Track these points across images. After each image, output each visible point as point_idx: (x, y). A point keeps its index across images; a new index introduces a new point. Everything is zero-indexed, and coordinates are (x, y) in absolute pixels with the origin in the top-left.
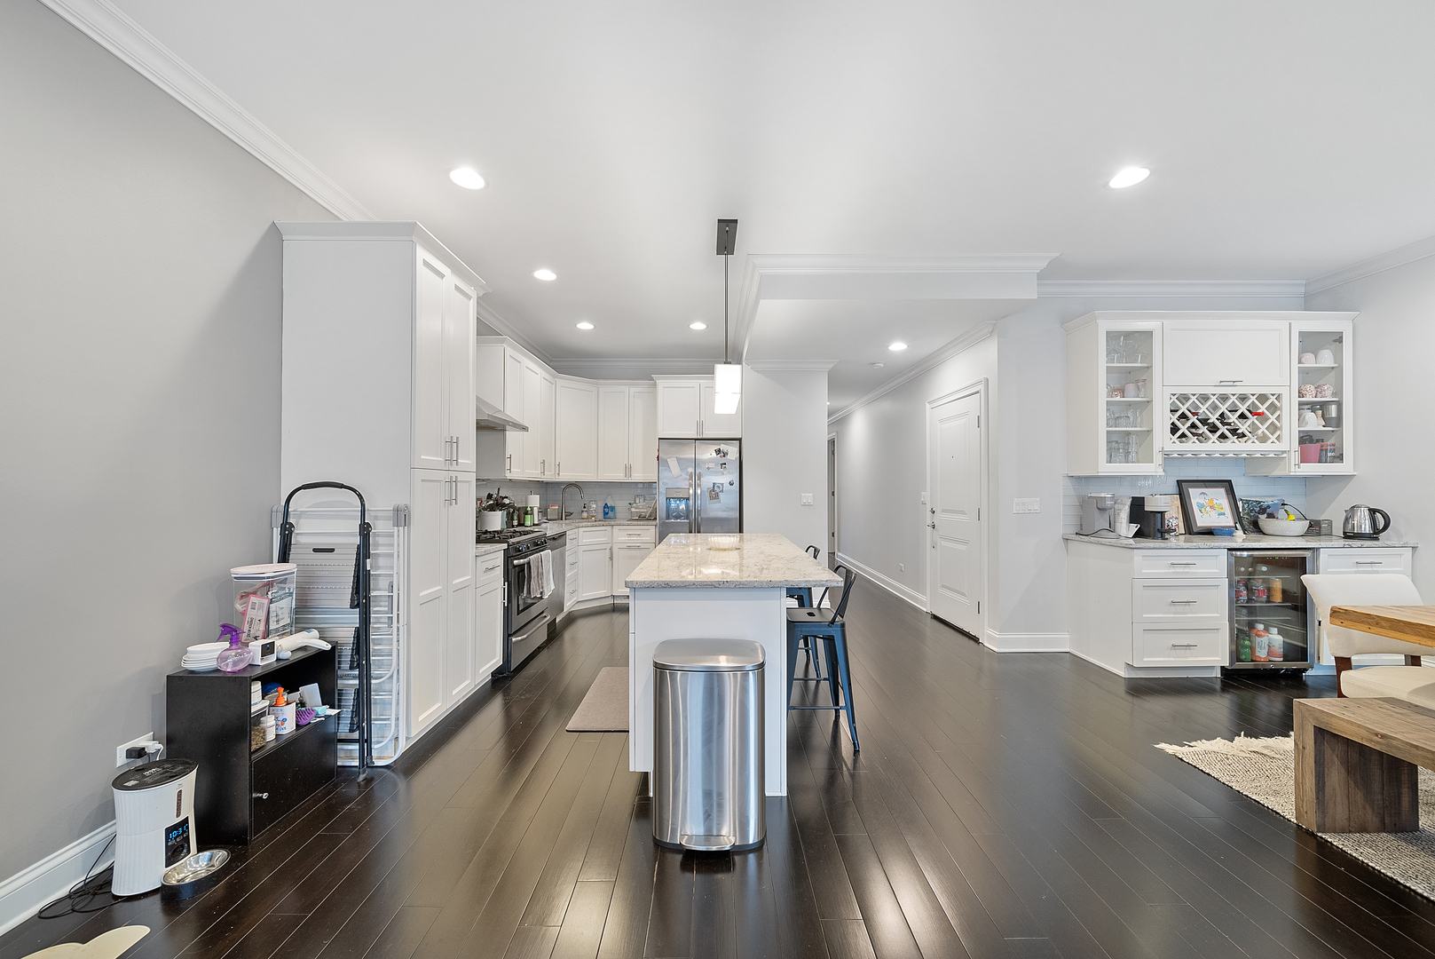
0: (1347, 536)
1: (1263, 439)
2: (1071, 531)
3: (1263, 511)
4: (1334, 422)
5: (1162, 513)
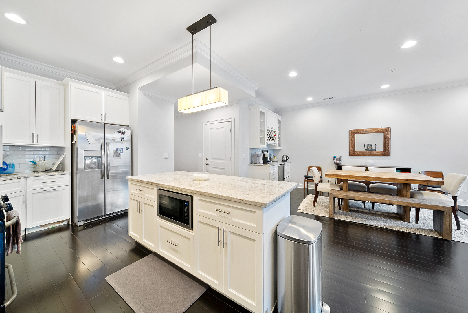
0: (283, 161)
2: (250, 163)
5: (268, 157)
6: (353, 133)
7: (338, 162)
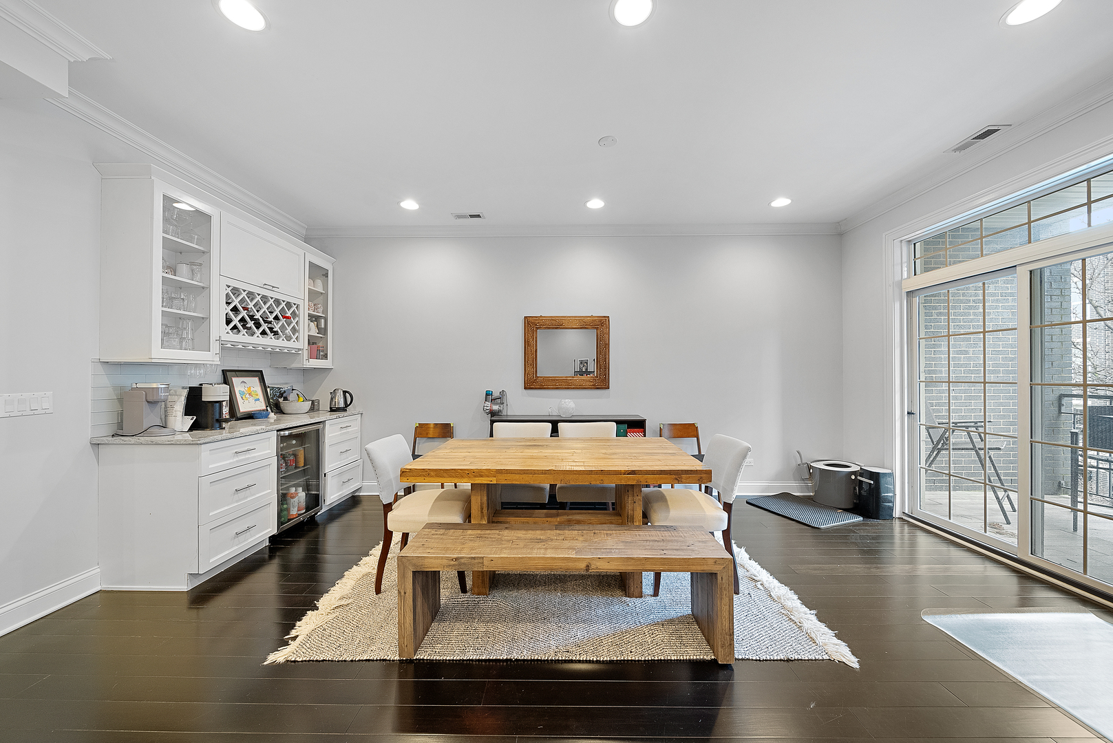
0: (332, 410)
1: (289, 338)
2: (104, 432)
3: (281, 395)
4: (323, 331)
5: (220, 402)
6: (533, 326)
7: (495, 408)
